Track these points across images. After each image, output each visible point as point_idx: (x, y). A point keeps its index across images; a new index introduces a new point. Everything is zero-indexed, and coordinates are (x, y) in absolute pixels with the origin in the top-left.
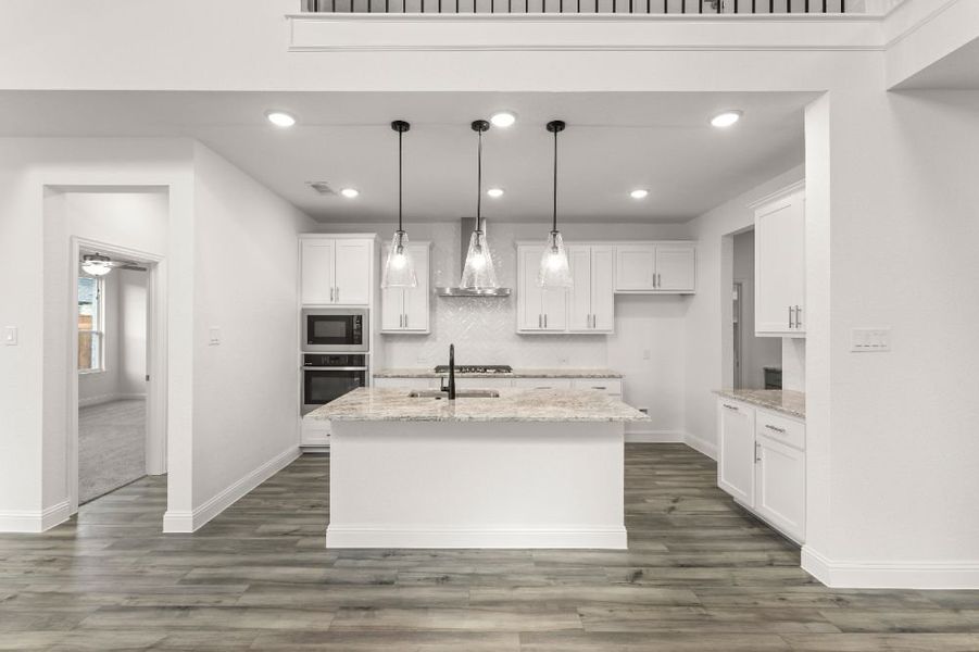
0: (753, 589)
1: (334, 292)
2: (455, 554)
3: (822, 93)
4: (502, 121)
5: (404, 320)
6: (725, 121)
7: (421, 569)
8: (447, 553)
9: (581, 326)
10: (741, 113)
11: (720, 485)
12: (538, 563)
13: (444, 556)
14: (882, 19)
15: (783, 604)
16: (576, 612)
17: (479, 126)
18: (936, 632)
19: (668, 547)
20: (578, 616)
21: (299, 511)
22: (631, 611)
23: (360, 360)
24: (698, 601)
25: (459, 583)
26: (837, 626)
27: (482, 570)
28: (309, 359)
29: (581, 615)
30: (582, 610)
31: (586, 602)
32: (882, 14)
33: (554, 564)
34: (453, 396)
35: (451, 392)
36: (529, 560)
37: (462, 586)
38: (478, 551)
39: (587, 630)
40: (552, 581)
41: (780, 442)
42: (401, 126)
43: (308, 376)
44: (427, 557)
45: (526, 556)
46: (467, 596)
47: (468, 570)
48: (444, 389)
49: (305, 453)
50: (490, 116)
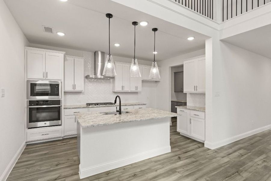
0: (202, 154)
1: (46, 75)
2: (130, 166)
3: (211, 37)
4: (143, 24)
5: (74, 86)
6: (191, 39)
7: (124, 175)
8: (127, 167)
9: (133, 90)
10: (194, 37)
11: (177, 131)
12: (156, 162)
13: (127, 168)
14: (219, 24)
15: (209, 156)
16: (176, 172)
17: (135, 23)
18: (232, 154)
19: (179, 149)
20: (178, 173)
21: (51, 169)
22: (187, 167)
23: (58, 102)
24: (196, 160)
25: (140, 175)
26: (221, 157)
27: (143, 169)
28: (31, 103)
29: (179, 172)
30: (177, 171)
31: (176, 168)
32: (219, 23)
33: (159, 161)
34: (120, 113)
35: (120, 112)
36: (152, 162)
37: (142, 175)
38: (135, 163)
39: (184, 176)
40: (163, 166)
41: (198, 118)
42: (109, 16)
43: (31, 110)
44: (122, 170)
45: (150, 161)
46: (146, 178)
47: (139, 170)
48: (117, 111)
49: (27, 145)
50: (141, 22)
